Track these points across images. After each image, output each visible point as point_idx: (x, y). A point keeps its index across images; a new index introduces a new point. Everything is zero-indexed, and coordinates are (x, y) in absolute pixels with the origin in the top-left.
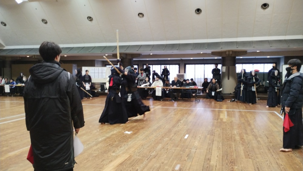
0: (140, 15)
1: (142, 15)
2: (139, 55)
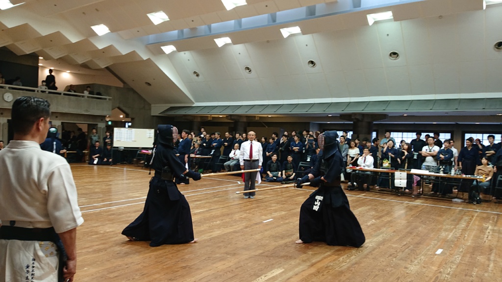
0: (392, 55)
1: (396, 55)
2: (383, 116)
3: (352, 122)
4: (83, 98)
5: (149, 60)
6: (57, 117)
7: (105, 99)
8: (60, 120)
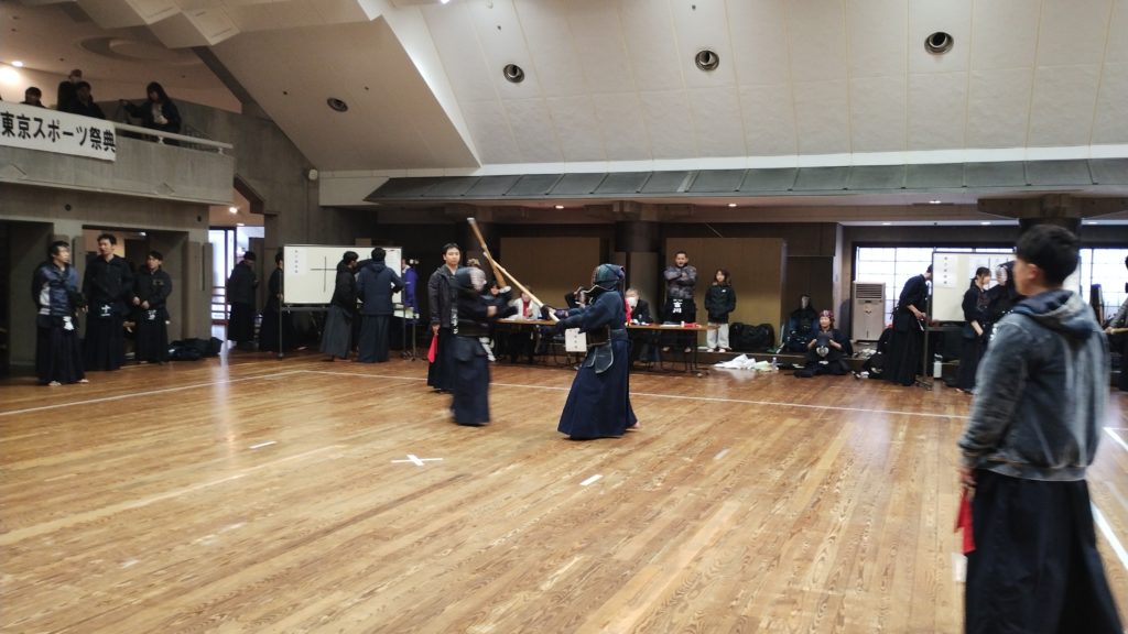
3: (1016, 222)
4: (152, 145)
5: (380, 20)
6: (68, 208)
7: (215, 149)
8: (78, 218)
